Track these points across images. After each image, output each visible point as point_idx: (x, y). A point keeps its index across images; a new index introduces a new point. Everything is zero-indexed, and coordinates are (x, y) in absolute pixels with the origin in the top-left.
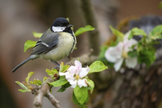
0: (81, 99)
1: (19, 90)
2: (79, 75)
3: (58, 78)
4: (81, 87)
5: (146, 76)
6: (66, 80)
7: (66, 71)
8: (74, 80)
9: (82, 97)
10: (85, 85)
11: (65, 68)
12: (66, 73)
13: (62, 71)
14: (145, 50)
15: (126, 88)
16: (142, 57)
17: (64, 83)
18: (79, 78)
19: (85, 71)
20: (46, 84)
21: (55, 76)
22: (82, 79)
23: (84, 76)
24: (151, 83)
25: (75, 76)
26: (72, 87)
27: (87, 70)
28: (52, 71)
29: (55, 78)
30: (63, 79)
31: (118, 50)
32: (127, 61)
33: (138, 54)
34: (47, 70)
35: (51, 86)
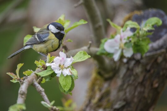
0: (66, 87)
1: (11, 81)
2: (64, 65)
3: (45, 68)
4: (65, 76)
5: (147, 64)
6: (52, 70)
7: (53, 62)
8: (60, 70)
9: (66, 85)
10: (69, 74)
11: (52, 59)
12: (53, 63)
13: (49, 62)
14: (140, 40)
15: (130, 76)
16: (137, 47)
17: (50, 73)
18: (64, 67)
19: (69, 62)
20: (34, 74)
21: (43, 67)
22: (67, 68)
23: (68, 66)
24: (152, 71)
25: (60, 66)
26: (57, 76)
27: (71, 60)
28: (40, 62)
29: (43, 68)
30: (50, 69)
31: (116, 41)
32: (124, 51)
33: (133, 44)
34: (36, 62)
35: (39, 76)
